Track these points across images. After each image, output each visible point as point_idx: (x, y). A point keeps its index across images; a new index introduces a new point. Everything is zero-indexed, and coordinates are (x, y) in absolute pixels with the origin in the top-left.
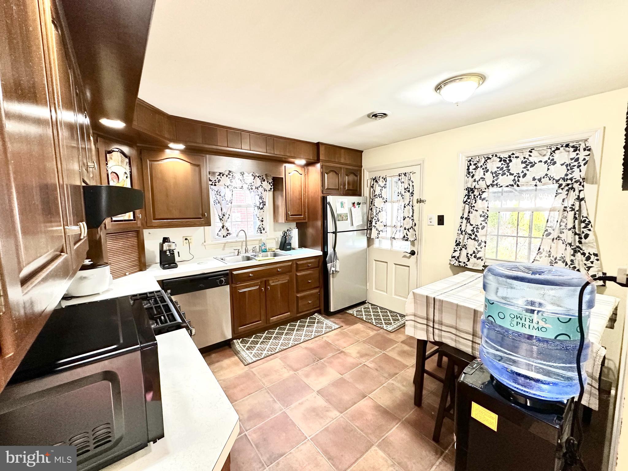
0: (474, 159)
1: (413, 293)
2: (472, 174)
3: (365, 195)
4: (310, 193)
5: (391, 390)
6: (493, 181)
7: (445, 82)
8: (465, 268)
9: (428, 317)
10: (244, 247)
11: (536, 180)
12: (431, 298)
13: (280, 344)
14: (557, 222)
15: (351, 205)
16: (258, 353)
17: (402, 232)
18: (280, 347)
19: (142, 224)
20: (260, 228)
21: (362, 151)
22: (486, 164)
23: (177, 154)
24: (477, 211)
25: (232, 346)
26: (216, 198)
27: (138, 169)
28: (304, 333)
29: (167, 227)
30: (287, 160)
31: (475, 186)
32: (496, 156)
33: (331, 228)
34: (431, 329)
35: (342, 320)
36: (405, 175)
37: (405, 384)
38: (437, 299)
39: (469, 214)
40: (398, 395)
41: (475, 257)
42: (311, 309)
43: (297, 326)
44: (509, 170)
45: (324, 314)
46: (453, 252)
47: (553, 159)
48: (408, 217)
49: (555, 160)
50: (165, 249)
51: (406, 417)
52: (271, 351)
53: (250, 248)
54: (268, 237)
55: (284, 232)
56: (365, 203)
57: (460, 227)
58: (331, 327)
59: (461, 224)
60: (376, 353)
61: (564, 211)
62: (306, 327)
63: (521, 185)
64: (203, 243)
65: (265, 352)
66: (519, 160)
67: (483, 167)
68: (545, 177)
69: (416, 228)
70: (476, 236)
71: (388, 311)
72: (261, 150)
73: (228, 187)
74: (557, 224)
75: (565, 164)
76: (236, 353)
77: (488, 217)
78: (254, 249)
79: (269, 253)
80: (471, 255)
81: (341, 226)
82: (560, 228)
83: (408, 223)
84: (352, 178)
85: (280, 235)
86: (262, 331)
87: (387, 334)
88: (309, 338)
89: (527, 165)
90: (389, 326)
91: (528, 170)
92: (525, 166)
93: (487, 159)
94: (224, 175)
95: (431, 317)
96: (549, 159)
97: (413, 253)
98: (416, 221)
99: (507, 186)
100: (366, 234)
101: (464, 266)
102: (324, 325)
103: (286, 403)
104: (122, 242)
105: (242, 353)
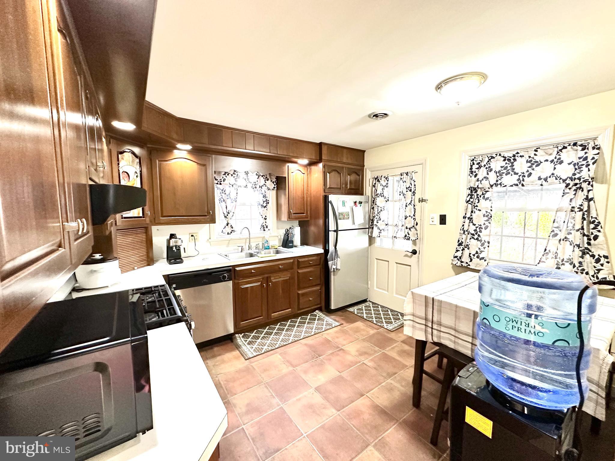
0: (477, 158)
1: (412, 293)
2: (474, 174)
3: (367, 195)
4: (312, 191)
5: (390, 389)
6: (497, 181)
7: (446, 82)
8: (467, 269)
9: (427, 317)
10: (248, 244)
11: (543, 180)
12: (430, 298)
13: (280, 340)
14: (564, 222)
15: (353, 204)
16: (258, 348)
17: (404, 231)
18: (281, 343)
19: (151, 221)
20: (264, 226)
21: (365, 151)
22: (489, 164)
23: (185, 154)
24: (480, 210)
25: (233, 340)
26: (221, 197)
27: (147, 168)
28: (304, 329)
29: (174, 224)
30: (289, 160)
31: (478, 186)
32: (500, 155)
33: (332, 226)
34: (429, 330)
35: (342, 318)
36: (407, 175)
37: (403, 384)
38: (436, 299)
39: (472, 214)
40: (396, 395)
41: (478, 257)
42: (312, 306)
43: (298, 322)
44: (514, 169)
45: (325, 311)
46: (456, 252)
47: (560, 158)
48: (410, 216)
49: (561, 159)
50: (171, 245)
51: (403, 418)
52: (272, 347)
53: (253, 245)
54: (270, 235)
55: (286, 230)
56: (367, 202)
57: (463, 227)
58: (331, 325)
59: (464, 224)
60: (376, 352)
61: (572, 211)
62: (306, 323)
63: (526, 184)
64: (208, 240)
65: (266, 347)
66: (524, 160)
67: (486, 167)
68: (552, 176)
69: (417, 227)
70: (479, 236)
71: (389, 310)
72: (264, 150)
73: (233, 186)
74: (564, 225)
75: (573, 163)
76: (238, 347)
77: (491, 217)
78: (257, 246)
79: (272, 251)
80: (474, 255)
81: (342, 224)
82: (568, 229)
83: (410, 223)
84: (353, 177)
85: (282, 232)
86: (264, 326)
87: (388, 333)
88: (309, 335)
89: (533, 164)
90: (390, 325)
91: (533, 169)
92: (531, 165)
93: (490, 158)
94: (229, 174)
95: (430, 317)
96: (556, 158)
97: (414, 252)
98: (418, 220)
99: (512, 186)
100: (367, 233)
101: (466, 266)
102: (325, 322)
103: (283, 399)
104: (132, 238)
105: (244, 348)
